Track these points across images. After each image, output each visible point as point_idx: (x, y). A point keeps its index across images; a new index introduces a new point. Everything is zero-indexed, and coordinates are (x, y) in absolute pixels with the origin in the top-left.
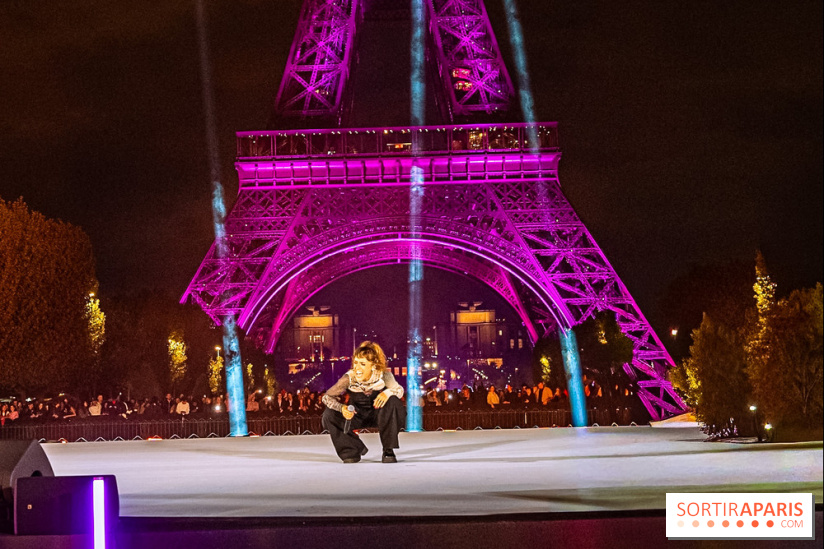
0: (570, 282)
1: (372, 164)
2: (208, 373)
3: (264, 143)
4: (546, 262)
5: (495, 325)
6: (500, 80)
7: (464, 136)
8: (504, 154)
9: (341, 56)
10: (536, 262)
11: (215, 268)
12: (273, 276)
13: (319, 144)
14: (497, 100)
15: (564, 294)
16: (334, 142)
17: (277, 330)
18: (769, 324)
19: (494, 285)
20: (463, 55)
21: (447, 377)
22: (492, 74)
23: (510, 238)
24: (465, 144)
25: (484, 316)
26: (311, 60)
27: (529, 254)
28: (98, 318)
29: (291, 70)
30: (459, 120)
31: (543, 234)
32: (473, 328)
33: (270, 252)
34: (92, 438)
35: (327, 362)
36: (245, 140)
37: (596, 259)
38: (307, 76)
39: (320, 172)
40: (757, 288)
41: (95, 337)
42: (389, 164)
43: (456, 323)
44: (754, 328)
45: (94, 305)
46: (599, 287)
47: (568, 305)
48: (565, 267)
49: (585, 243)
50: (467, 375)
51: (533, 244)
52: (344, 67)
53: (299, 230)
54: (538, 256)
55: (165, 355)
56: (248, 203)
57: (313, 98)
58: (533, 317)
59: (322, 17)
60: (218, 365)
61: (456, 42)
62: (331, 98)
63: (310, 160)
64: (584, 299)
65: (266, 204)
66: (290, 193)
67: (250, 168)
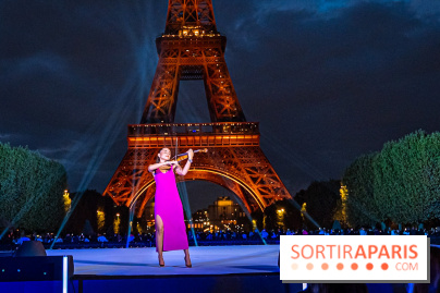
0: (264, 188)
2: (113, 226)
3: (139, 130)
4: (254, 180)
5: (234, 206)
6: (235, 105)
7: (222, 126)
8: (237, 135)
9: (171, 94)
10: (250, 180)
11: (116, 181)
12: (141, 185)
14: (233, 113)
15: (262, 193)
16: (167, 130)
17: (143, 207)
18: (347, 206)
19: (233, 189)
20: (221, 93)
22: (232, 102)
23: (239, 170)
24: (221, 131)
25: (229, 203)
26: (158, 96)
27: (247, 176)
28: (69, 201)
29: (150, 100)
30: (219, 121)
31: (253, 168)
32: (224, 208)
33: (141, 175)
36: (131, 128)
37: (275, 178)
38: (156, 102)
39: (161, 142)
40: (341, 191)
41: (67, 209)
42: (190, 138)
43: (217, 206)
44: (340, 208)
45: (66, 196)
46: (276, 190)
47: (264, 198)
48: (262, 182)
49: (270, 172)
50: (222, 227)
51: (249, 172)
52: (172, 98)
54: (251, 177)
55: (95, 217)
57: (159, 111)
58: (249, 203)
59: (163, 78)
60: (117, 223)
61: (218, 89)
62: (167, 111)
63: (157, 136)
64: (270, 195)
65: (139, 154)
66: (149, 150)
67: (133, 140)
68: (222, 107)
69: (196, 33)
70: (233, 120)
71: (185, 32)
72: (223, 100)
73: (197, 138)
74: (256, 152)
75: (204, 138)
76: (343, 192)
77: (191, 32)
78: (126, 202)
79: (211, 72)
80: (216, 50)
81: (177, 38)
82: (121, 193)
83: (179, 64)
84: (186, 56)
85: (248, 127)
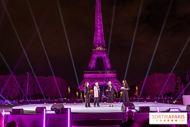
0: (117, 87)
1: (97, 75)
2: (80, 96)
3: (87, 73)
4: (115, 85)
6: (110, 66)
7: (107, 72)
8: (111, 74)
9: (94, 64)
10: (114, 85)
11: (81, 85)
13: (92, 73)
14: (110, 68)
15: (117, 88)
16: (93, 72)
18: (138, 91)
20: (107, 64)
21: (105, 97)
24: (107, 73)
26: (91, 64)
28: (69, 90)
29: (89, 65)
30: (106, 70)
31: (115, 82)
34: (68, 103)
35: (93, 95)
36: (85, 72)
37: (120, 85)
38: (91, 66)
39: (92, 75)
40: (136, 88)
41: (69, 92)
42: (99, 75)
43: (106, 91)
44: (136, 92)
45: (69, 89)
48: (117, 85)
49: (119, 83)
51: (114, 83)
53: (90, 81)
54: (114, 84)
55: (76, 94)
56: (85, 79)
59: (92, 60)
60: (81, 95)
61: (106, 62)
62: (93, 68)
63: (91, 74)
64: (119, 89)
65: (87, 79)
66: (89, 78)
67: (85, 75)
68: (107, 67)
69: (101, 48)
70: (110, 70)
71: (98, 48)
72: (107, 65)
73: (101, 75)
74: (115, 78)
75: (103, 75)
76: (137, 88)
77: (99, 49)
78: (83, 90)
79: (104, 58)
80: (106, 53)
81: (96, 50)
82: (82, 88)
83: (96, 56)
84: (98, 54)
85: (113, 72)
